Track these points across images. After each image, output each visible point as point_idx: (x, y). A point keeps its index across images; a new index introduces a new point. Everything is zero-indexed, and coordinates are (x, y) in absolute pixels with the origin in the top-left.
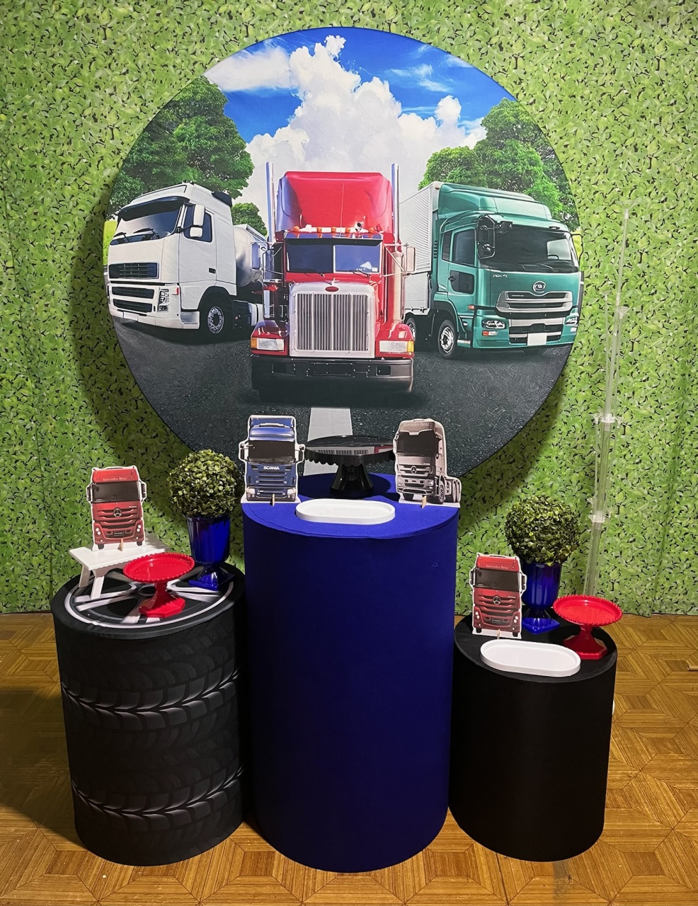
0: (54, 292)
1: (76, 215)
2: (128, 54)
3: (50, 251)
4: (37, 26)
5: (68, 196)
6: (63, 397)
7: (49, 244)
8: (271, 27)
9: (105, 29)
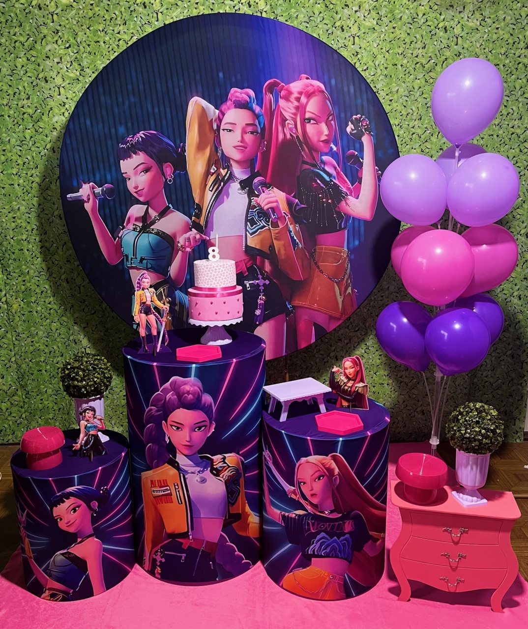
0: (19, 208)
1: (34, 151)
2: (70, 34)
3: (16, 177)
4: (3, 13)
5: (28, 137)
6: (28, 284)
7: (15, 173)
8: (175, 14)
9: (52, 15)
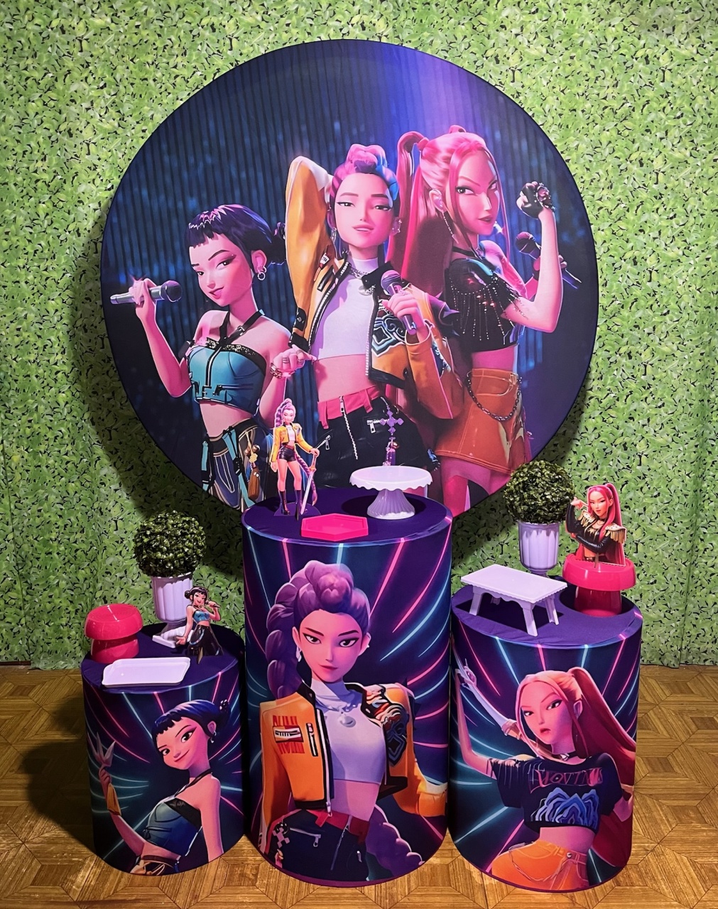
0: (26, 315)
1: (50, 234)
2: (106, 68)
3: (23, 272)
4: (9, 38)
5: (42, 214)
6: (36, 427)
7: (21, 265)
8: (255, 40)
9: (81, 41)
